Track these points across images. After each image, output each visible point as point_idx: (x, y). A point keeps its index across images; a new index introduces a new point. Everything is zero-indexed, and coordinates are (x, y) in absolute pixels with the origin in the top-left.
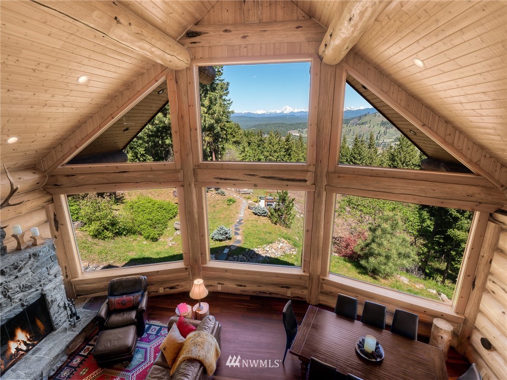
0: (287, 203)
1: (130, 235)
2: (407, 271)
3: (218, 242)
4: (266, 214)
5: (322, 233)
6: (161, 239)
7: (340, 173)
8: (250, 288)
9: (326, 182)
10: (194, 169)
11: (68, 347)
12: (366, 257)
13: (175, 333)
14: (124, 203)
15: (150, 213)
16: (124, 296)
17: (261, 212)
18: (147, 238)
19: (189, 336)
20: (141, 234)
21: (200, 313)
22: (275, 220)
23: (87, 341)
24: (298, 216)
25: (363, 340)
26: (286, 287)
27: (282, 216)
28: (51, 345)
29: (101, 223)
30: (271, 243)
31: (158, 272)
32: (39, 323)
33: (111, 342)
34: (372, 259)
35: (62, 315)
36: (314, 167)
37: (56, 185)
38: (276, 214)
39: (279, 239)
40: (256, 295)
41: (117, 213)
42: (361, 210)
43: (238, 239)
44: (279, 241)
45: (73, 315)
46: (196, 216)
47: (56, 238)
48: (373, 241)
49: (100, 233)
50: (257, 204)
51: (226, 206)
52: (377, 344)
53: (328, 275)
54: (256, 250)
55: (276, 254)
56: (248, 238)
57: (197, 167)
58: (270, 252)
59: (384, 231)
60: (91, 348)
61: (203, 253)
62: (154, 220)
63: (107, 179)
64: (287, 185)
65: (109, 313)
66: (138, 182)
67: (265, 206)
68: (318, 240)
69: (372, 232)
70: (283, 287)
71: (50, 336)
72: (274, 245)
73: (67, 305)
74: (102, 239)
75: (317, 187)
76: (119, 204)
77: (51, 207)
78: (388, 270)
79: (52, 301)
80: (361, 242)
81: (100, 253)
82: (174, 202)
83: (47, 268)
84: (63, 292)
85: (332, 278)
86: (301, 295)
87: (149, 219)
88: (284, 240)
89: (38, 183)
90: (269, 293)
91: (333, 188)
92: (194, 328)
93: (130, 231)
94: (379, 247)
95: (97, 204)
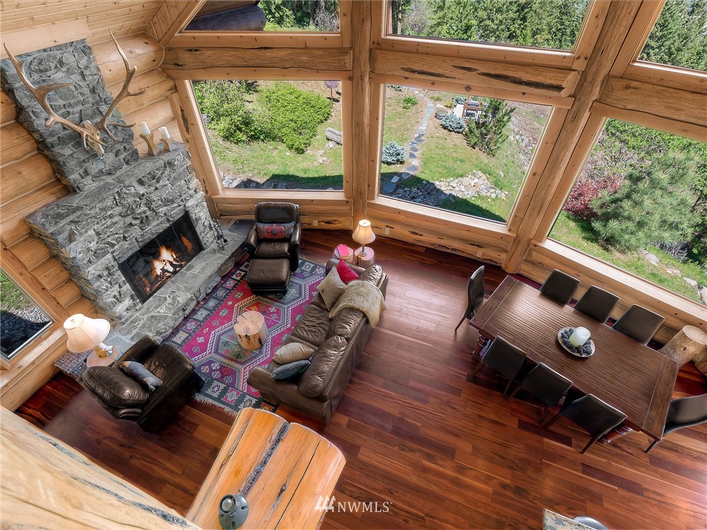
0: (501, 115)
1: (269, 141)
2: (662, 247)
3: (386, 165)
4: (461, 130)
5: (557, 180)
6: (309, 152)
7: (630, 80)
8: (427, 239)
9: (597, 93)
10: (371, 50)
11: (220, 269)
12: (606, 218)
13: (335, 276)
14: (257, 91)
15: (293, 111)
16: (274, 225)
17: (454, 125)
18: (291, 148)
19: (351, 283)
20: (282, 141)
21: (363, 259)
22: (474, 140)
23: (237, 265)
24: (511, 138)
25: (571, 331)
26: (477, 246)
27: (486, 135)
28: (203, 264)
29: (232, 119)
30: (462, 176)
31: (312, 201)
32: (186, 241)
33: (264, 273)
34: (613, 224)
35: (209, 235)
36: (586, 62)
37: (177, 65)
38: (477, 132)
39: (474, 171)
40: (433, 247)
41: (249, 107)
42: (624, 142)
43: (413, 164)
44: (474, 174)
45: (220, 237)
46: (367, 131)
47: (188, 142)
48: (628, 196)
49: (232, 135)
50: (450, 111)
51: (401, 109)
52: (590, 339)
53: (545, 241)
54: (437, 183)
55: (466, 193)
56: (429, 165)
57: (375, 46)
58: (457, 189)
59: (655, 184)
60: (243, 273)
61: (371, 185)
62: (299, 123)
63: (243, 59)
64: (524, 94)
65: (259, 241)
66: (286, 67)
67: (463, 115)
68: (547, 190)
69: (633, 182)
70: (474, 245)
71: (200, 255)
72: (465, 180)
73: (212, 226)
74: (235, 143)
75: (576, 104)
76: (251, 92)
77: (175, 97)
78: (633, 241)
79: (196, 219)
80: (605, 195)
81: (235, 162)
82: (325, 96)
83: (185, 180)
84: (206, 210)
85: (549, 245)
86: (496, 258)
87: (292, 120)
88: (481, 174)
89: (154, 60)
90: (452, 249)
91: (607, 107)
92: (357, 276)
93: (269, 136)
94: (633, 208)
95: (223, 90)
